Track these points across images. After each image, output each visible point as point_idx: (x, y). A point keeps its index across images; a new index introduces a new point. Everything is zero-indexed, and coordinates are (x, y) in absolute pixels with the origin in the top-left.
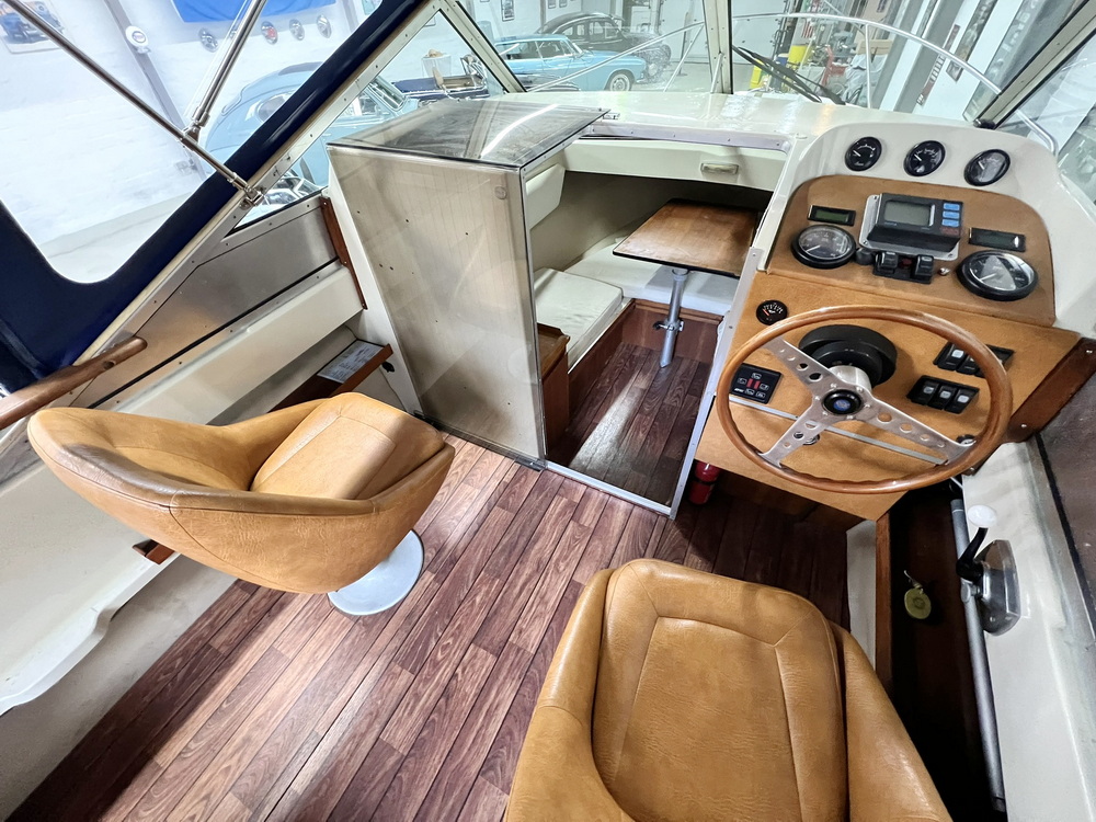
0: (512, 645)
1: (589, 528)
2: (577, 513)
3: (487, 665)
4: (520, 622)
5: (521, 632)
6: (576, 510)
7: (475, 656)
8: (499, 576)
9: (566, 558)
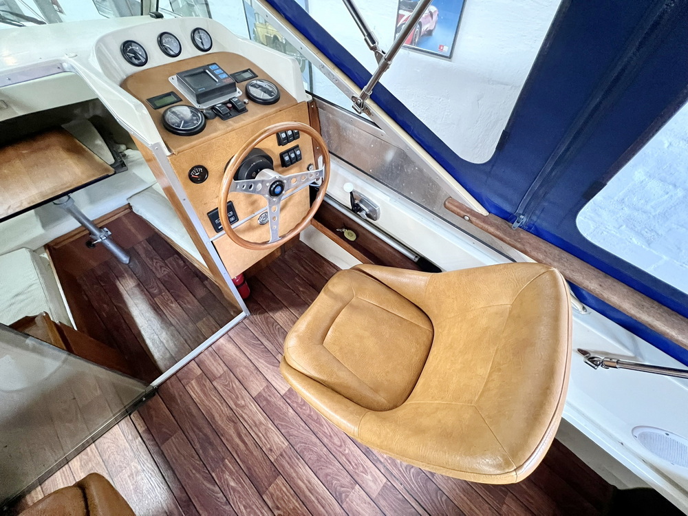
0: (276, 460)
1: (225, 372)
2: (209, 376)
3: (281, 485)
4: (264, 449)
5: (271, 450)
6: (207, 376)
7: (272, 495)
8: (223, 460)
9: (237, 397)
